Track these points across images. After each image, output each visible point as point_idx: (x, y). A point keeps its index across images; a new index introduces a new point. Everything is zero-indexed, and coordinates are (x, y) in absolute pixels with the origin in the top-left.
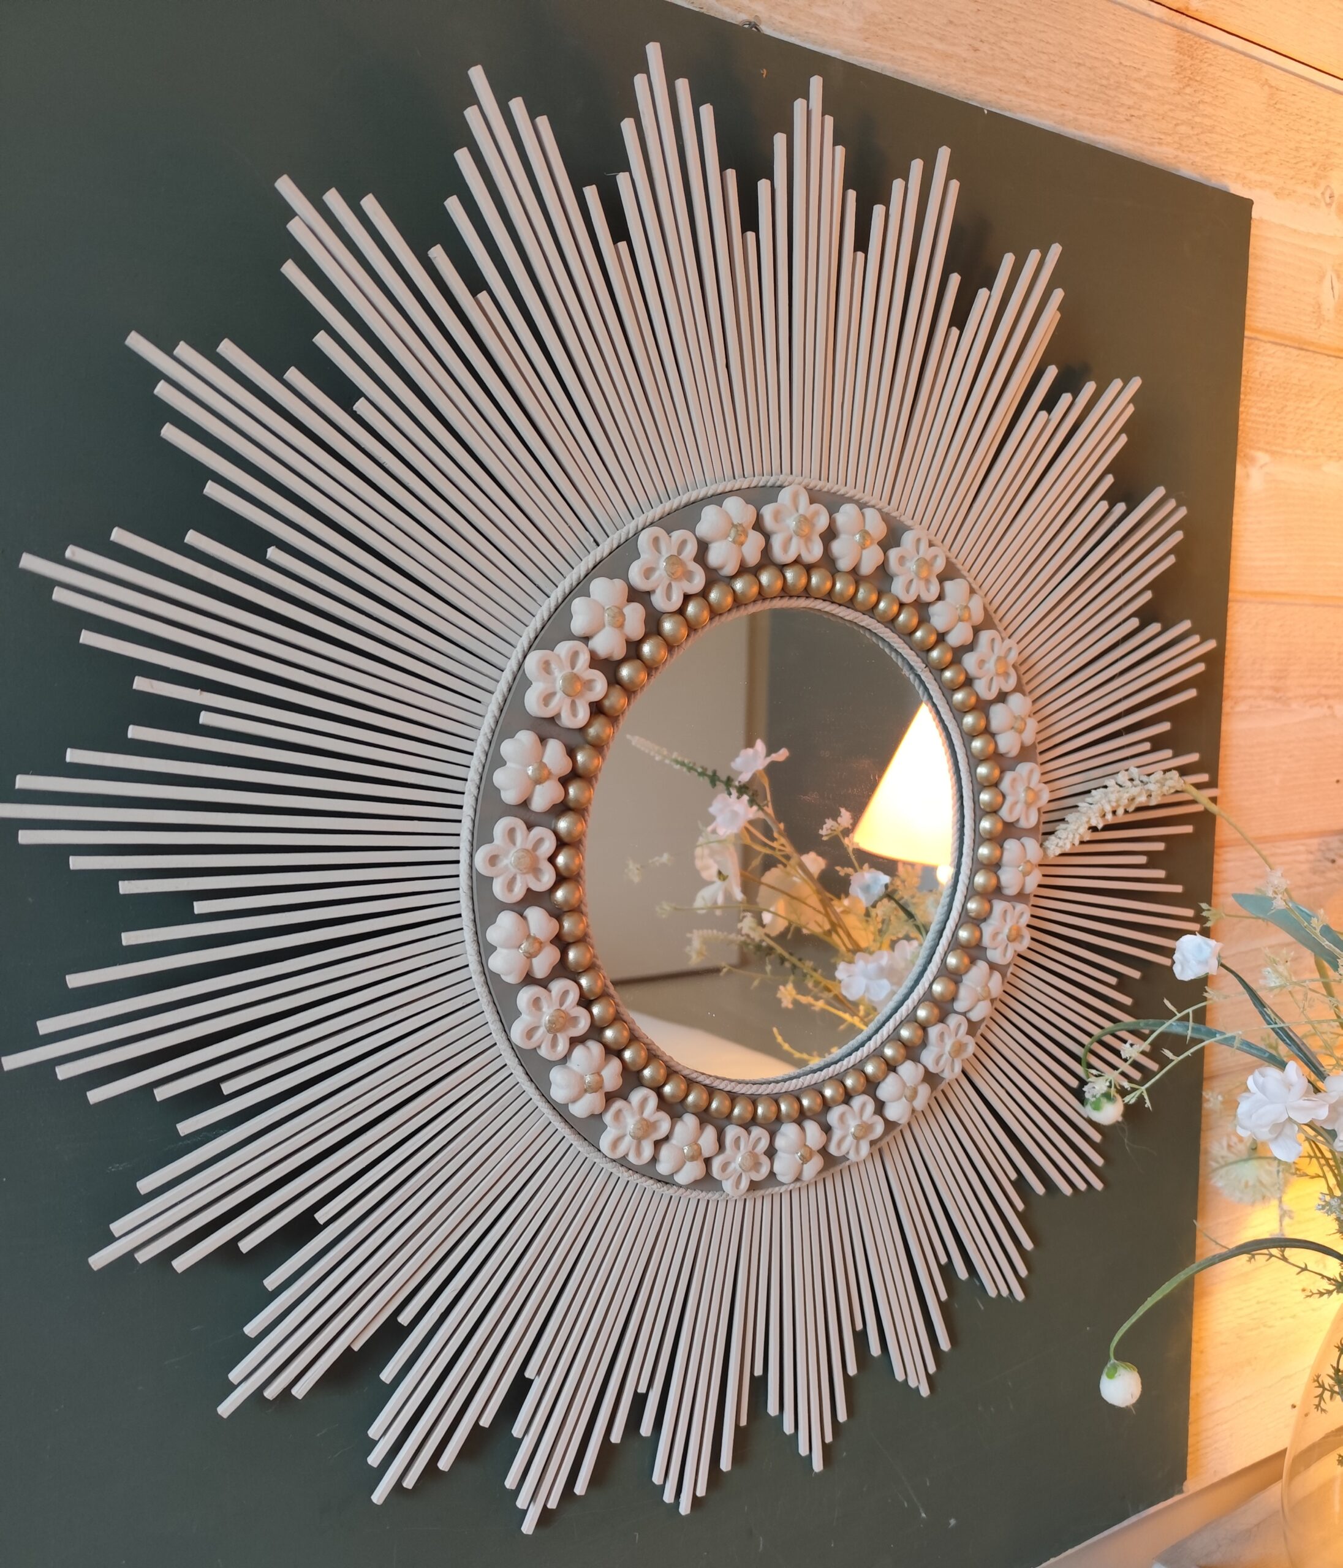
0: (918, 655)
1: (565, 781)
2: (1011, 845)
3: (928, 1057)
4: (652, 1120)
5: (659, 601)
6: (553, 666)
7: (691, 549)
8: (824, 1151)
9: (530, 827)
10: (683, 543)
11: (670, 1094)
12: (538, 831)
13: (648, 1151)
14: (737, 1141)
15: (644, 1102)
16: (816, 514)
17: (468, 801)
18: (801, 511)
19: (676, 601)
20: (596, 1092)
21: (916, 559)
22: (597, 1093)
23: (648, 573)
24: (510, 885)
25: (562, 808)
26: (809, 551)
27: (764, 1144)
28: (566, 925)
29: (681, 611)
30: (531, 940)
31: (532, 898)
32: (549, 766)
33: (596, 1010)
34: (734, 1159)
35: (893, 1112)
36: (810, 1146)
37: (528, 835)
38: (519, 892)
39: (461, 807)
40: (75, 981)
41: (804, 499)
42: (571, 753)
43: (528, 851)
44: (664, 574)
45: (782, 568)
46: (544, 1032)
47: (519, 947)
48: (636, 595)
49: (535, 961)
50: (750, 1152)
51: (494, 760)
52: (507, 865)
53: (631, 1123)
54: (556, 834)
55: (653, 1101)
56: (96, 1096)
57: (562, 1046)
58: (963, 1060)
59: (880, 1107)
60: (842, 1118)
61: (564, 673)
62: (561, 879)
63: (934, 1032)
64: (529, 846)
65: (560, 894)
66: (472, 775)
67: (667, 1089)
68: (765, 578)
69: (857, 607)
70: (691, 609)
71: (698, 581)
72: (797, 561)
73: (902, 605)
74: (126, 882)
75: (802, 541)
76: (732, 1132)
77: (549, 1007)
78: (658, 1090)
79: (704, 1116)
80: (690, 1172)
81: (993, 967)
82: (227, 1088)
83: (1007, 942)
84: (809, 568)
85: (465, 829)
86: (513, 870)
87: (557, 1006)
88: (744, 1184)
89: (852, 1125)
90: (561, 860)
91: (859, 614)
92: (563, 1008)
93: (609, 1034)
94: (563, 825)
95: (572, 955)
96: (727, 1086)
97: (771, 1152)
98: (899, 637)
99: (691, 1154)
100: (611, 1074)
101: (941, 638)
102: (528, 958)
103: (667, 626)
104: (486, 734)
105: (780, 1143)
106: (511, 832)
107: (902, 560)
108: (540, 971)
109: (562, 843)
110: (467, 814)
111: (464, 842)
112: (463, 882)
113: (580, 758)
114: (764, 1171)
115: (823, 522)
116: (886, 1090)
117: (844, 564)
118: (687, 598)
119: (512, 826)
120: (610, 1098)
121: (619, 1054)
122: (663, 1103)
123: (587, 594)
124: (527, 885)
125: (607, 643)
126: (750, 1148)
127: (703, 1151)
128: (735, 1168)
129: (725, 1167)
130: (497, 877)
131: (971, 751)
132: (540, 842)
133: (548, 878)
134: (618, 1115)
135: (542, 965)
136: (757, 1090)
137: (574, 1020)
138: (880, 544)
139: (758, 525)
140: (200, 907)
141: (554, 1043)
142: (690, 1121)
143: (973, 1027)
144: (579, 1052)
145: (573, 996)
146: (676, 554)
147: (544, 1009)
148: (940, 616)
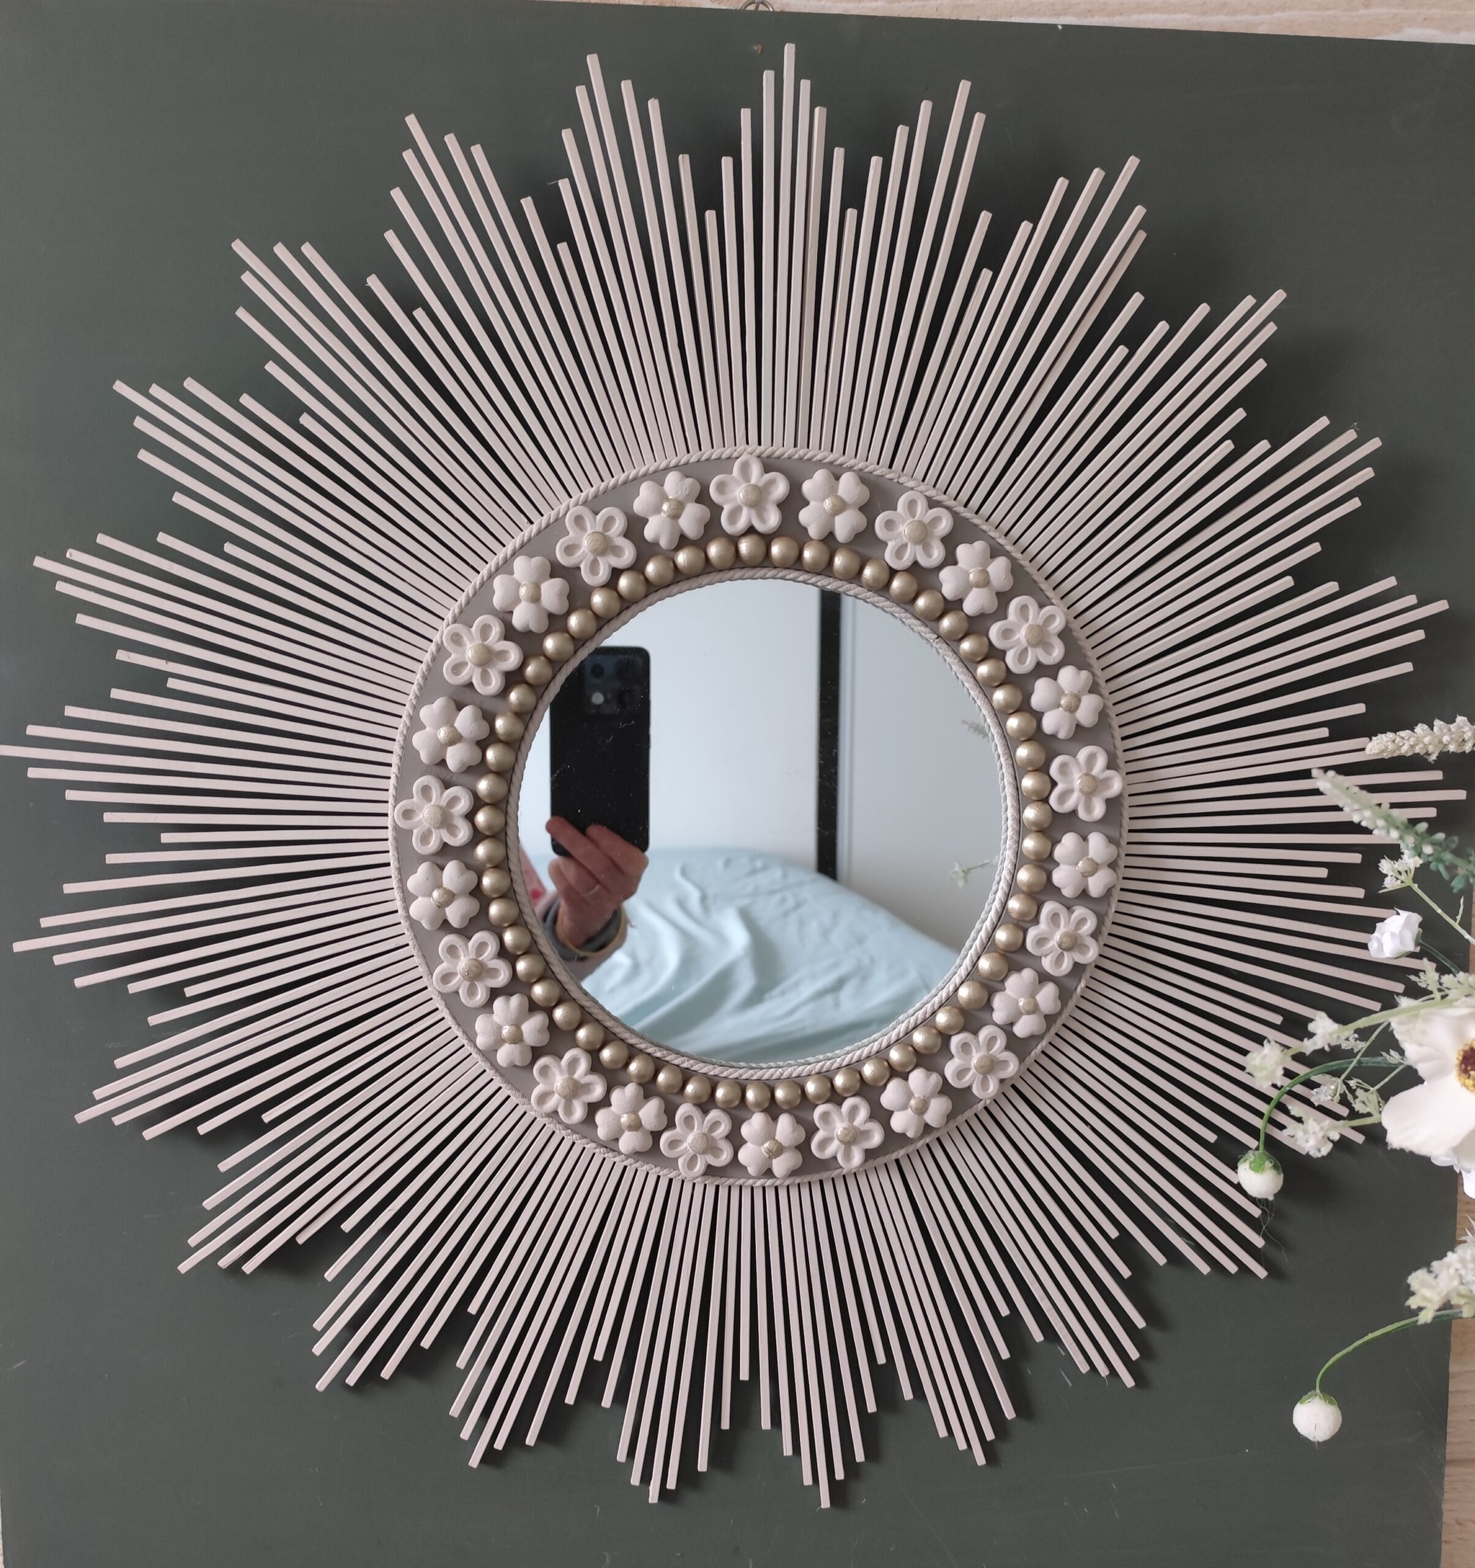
0: (926, 626)
1: (482, 745)
2: (1069, 841)
3: (950, 1069)
4: (584, 1081)
5: (586, 576)
6: (465, 638)
7: (619, 524)
8: (803, 1148)
9: (447, 785)
10: (609, 521)
11: (608, 1060)
12: (453, 791)
13: (579, 1113)
14: (688, 1120)
15: (573, 1064)
16: (771, 483)
17: (394, 759)
18: (753, 481)
19: (603, 574)
20: (515, 1043)
21: (908, 522)
22: (517, 1045)
23: (570, 550)
24: (425, 838)
25: (480, 768)
26: (763, 520)
27: (724, 1128)
28: (487, 881)
29: (611, 584)
30: (441, 891)
31: (445, 851)
32: (460, 730)
33: (521, 966)
34: (686, 1138)
35: (898, 1123)
36: (779, 1140)
37: (442, 793)
38: (433, 845)
39: (390, 765)
40: (70, 888)
41: (756, 469)
42: (488, 717)
43: (441, 807)
44: (587, 551)
45: (733, 540)
46: (460, 978)
47: (430, 895)
48: (556, 570)
49: (447, 909)
50: (704, 1134)
51: (416, 724)
52: (421, 819)
53: (559, 1081)
54: (475, 795)
55: (583, 1065)
56: (80, 982)
57: (481, 996)
58: (1002, 1081)
59: (880, 1115)
60: (825, 1116)
61: (474, 644)
62: (478, 836)
63: (955, 1041)
64: (443, 802)
65: (481, 851)
66: (399, 738)
67: (606, 1054)
68: (714, 550)
69: (837, 575)
70: (624, 583)
71: (628, 554)
72: (751, 530)
73: (893, 573)
74: (109, 813)
75: (753, 512)
76: (684, 1110)
77: (464, 956)
78: (594, 1053)
79: (648, 1088)
80: (628, 1142)
81: (1044, 978)
82: (190, 991)
83: (1061, 951)
84: (767, 539)
85: (391, 784)
86: (426, 825)
87: (473, 956)
88: (699, 1167)
89: (839, 1127)
90: (481, 818)
91: (839, 583)
92: (481, 959)
93: (538, 990)
94: (483, 785)
95: (494, 910)
96: (683, 1062)
97: (736, 1140)
98: (898, 605)
99: (627, 1123)
100: (533, 1028)
101: (953, 606)
102: (439, 907)
103: (597, 599)
104: (411, 700)
105: (745, 1130)
106: (426, 791)
107: (889, 524)
108: (454, 920)
109: (478, 803)
110: (393, 772)
111: (390, 796)
112: (389, 834)
113: (500, 724)
114: (725, 1157)
115: (781, 488)
116: (890, 1097)
117: (813, 532)
118: (616, 573)
119: (426, 784)
120: (537, 1053)
121: (549, 1011)
122: (596, 1066)
123: (511, 572)
124: (441, 840)
125: (521, 617)
126: (705, 1130)
127: (643, 1123)
128: (686, 1148)
129: (673, 1144)
130: (414, 828)
131: (1007, 733)
132: (454, 801)
133: (463, 834)
134: (545, 1070)
135: (455, 914)
136: (722, 1073)
137: (493, 973)
138: (862, 509)
139: (703, 497)
140: (166, 838)
141: (472, 992)
142: (631, 1089)
143: (1015, 1044)
144: (498, 1003)
145: (492, 948)
146: (601, 530)
147: (462, 958)
148: (949, 582)
